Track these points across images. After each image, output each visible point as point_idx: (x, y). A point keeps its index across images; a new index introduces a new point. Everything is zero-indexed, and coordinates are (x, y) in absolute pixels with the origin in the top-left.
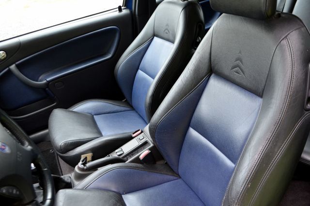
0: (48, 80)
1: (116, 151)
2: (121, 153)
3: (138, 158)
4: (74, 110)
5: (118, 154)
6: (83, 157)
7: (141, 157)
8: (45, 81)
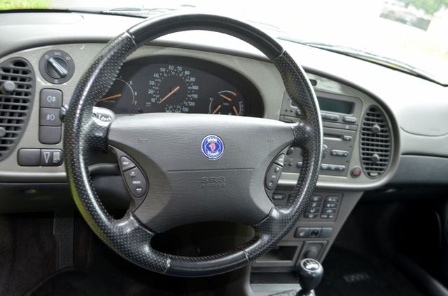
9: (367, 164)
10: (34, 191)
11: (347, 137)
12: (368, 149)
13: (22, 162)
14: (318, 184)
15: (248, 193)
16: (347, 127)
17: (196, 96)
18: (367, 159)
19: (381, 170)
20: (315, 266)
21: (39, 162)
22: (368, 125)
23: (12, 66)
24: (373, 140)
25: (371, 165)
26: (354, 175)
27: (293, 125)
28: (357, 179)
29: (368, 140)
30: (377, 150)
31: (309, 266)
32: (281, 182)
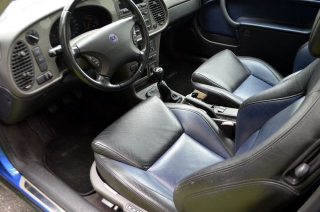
0: (242, 23)
1: (221, 107)
2: (222, 111)
3: (222, 122)
4: (241, 60)
5: (219, 110)
6: (196, 91)
7: (224, 123)
8: (238, 23)
9: (157, 20)
10: (45, 95)
11: (146, 13)
12: (155, 14)
13: (40, 83)
14: (150, 35)
15: (131, 49)
16: (144, 8)
17: (77, 24)
18: (157, 18)
19: (163, 20)
20: (159, 69)
21: (46, 80)
22: (151, 4)
23: (17, 46)
24: (155, 9)
25: (159, 20)
26: (155, 27)
27: (131, 18)
28: (157, 28)
29: (154, 10)
30: (159, 13)
31: (157, 70)
32: (138, 40)
